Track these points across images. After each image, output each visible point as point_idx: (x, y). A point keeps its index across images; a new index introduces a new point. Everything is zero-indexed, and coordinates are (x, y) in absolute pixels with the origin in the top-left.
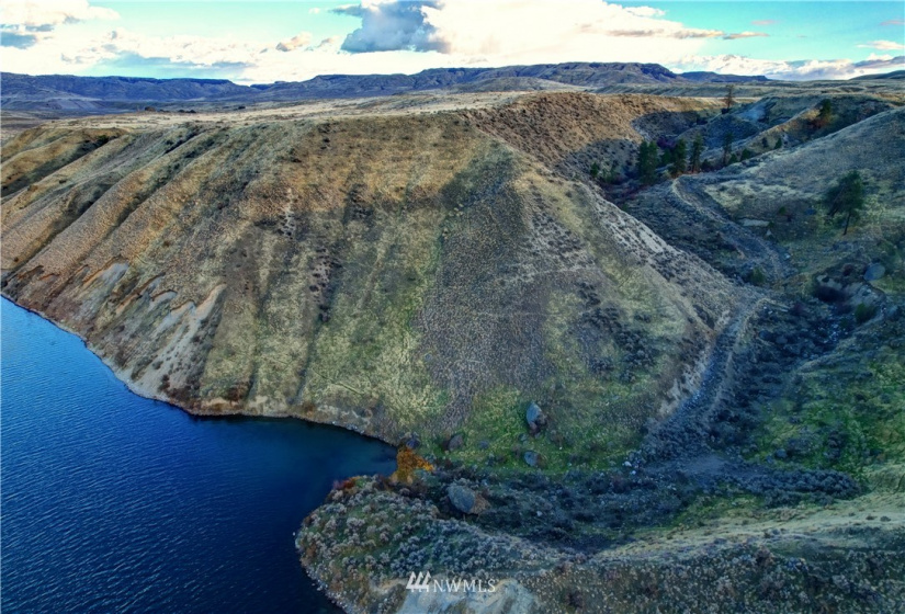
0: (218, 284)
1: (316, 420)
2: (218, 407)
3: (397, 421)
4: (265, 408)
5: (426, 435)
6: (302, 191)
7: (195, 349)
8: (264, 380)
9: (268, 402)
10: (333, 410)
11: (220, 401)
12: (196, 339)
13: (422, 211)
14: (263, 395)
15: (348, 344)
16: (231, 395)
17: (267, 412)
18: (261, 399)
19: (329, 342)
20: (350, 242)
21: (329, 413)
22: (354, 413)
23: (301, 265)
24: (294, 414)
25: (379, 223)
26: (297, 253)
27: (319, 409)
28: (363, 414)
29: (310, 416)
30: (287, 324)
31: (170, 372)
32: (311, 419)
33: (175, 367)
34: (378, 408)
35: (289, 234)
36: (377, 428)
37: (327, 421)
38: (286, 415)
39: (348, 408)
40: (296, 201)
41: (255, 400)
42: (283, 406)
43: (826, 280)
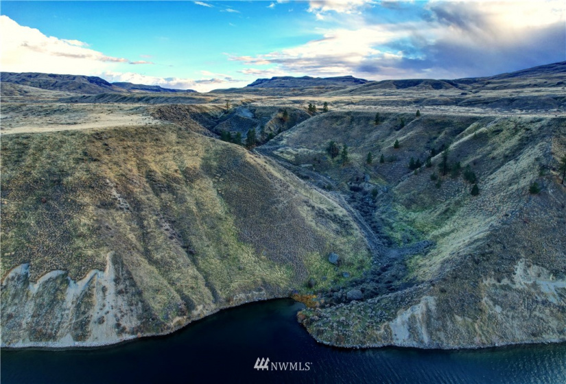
0: (108, 252)
1: (237, 305)
2: (179, 323)
3: (280, 286)
4: (205, 311)
5: (296, 286)
6: (116, 180)
7: (125, 298)
8: (194, 297)
9: (204, 307)
10: (242, 295)
11: (178, 319)
12: (120, 292)
13: (199, 181)
14: (199, 305)
15: (219, 261)
16: (181, 313)
17: (206, 313)
18: (200, 308)
19: (207, 264)
20: (170, 206)
21: (240, 298)
22: (254, 292)
23: (153, 226)
24: (222, 307)
25: (179, 192)
26: (145, 219)
27: (234, 299)
28: (260, 290)
29: (233, 304)
30: (174, 262)
31: (118, 320)
32: (234, 305)
33: (119, 315)
34: (265, 284)
35: (128, 209)
36: (272, 294)
37: (242, 302)
38: (218, 310)
39: (250, 291)
40: (116, 187)
41: (197, 309)
42: (213, 306)
43: (351, 184)
